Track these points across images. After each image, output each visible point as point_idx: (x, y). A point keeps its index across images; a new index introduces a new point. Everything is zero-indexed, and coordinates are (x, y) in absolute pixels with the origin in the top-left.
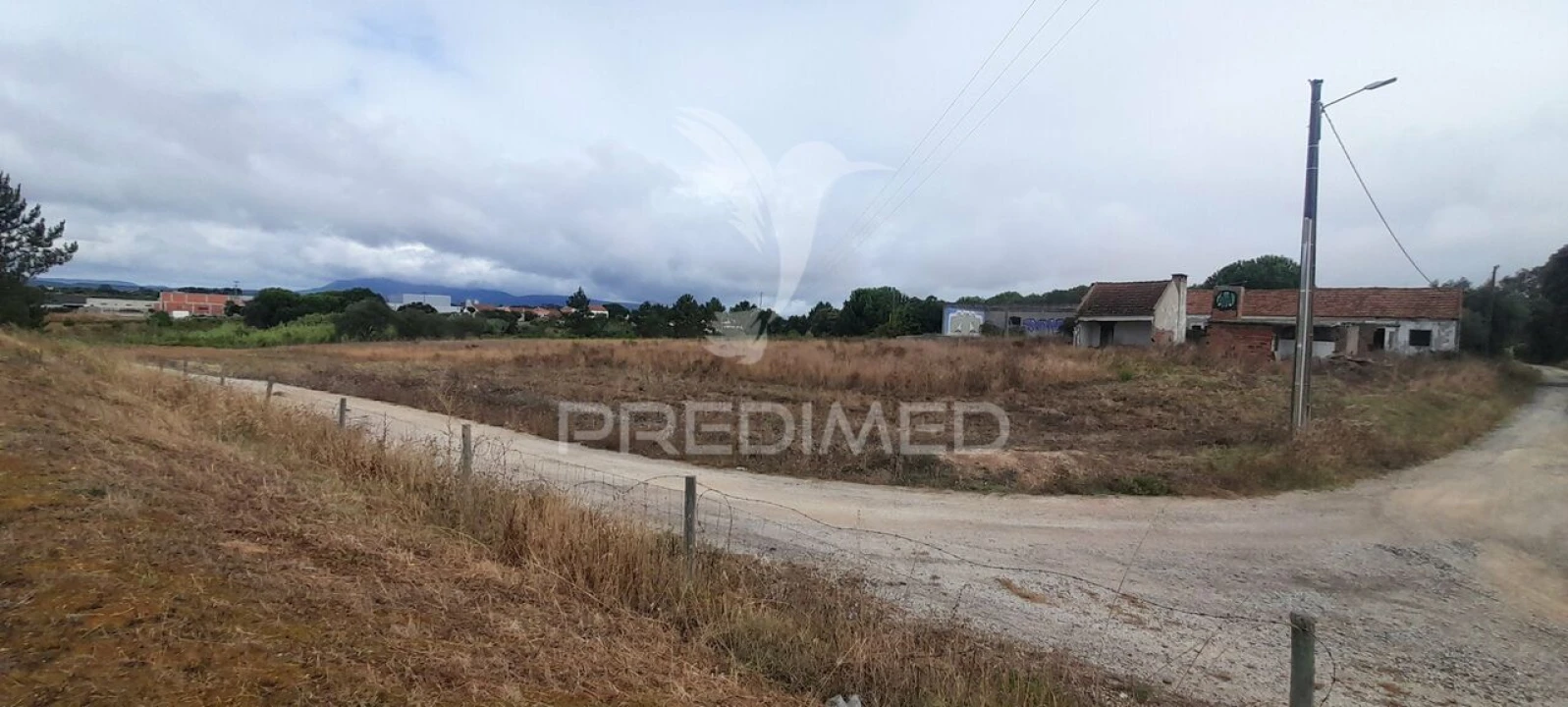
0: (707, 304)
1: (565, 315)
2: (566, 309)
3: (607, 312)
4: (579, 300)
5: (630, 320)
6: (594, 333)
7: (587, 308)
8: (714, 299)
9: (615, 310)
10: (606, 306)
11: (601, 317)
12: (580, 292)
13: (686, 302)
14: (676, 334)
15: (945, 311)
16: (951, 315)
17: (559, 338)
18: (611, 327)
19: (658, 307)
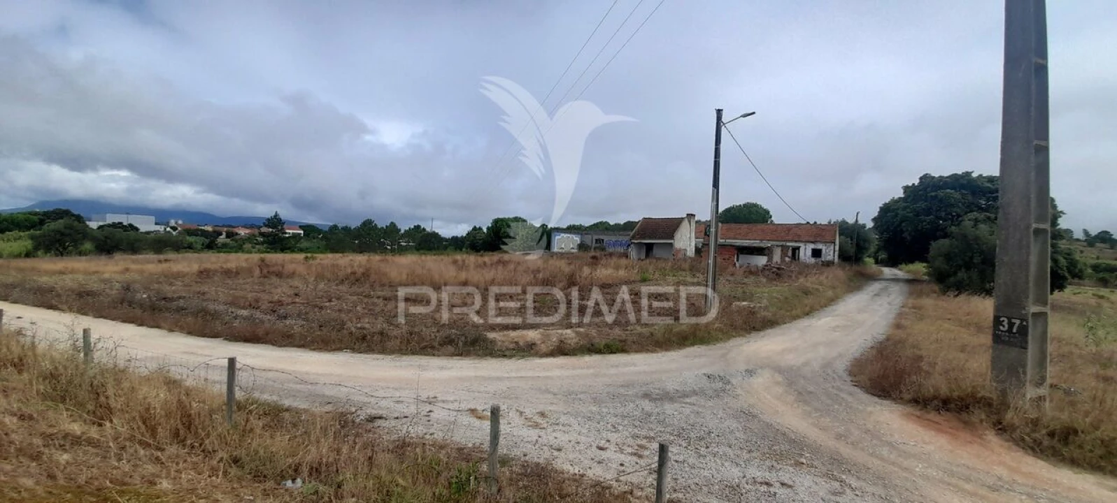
0: (387, 226)
1: (262, 234)
2: (264, 230)
3: (302, 232)
4: (275, 222)
5: (322, 239)
6: (289, 248)
7: (283, 229)
8: (392, 223)
9: (310, 230)
10: (301, 227)
11: (295, 236)
12: (276, 215)
13: (368, 225)
14: (360, 250)
15: (553, 235)
16: (557, 237)
17: (256, 253)
18: (304, 244)
19: (346, 229)
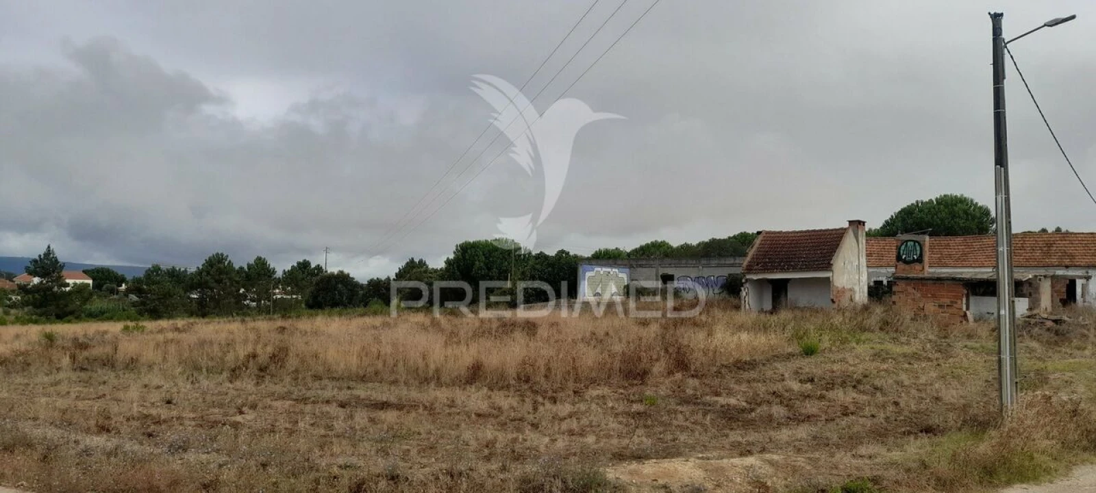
0: (248, 265)
1: (23, 289)
2: (22, 278)
3: (90, 282)
4: (47, 266)
5: (128, 291)
6: (71, 313)
7: (60, 277)
8: (259, 259)
9: (104, 278)
10: (88, 272)
11: (80, 289)
12: (49, 252)
13: (217, 267)
14: (202, 310)
15: (580, 270)
16: (588, 274)
17: (13, 323)
18: (97, 304)
19: (174, 275)
